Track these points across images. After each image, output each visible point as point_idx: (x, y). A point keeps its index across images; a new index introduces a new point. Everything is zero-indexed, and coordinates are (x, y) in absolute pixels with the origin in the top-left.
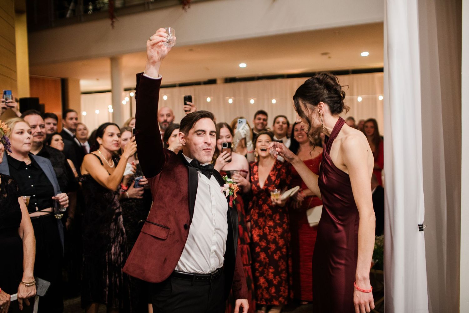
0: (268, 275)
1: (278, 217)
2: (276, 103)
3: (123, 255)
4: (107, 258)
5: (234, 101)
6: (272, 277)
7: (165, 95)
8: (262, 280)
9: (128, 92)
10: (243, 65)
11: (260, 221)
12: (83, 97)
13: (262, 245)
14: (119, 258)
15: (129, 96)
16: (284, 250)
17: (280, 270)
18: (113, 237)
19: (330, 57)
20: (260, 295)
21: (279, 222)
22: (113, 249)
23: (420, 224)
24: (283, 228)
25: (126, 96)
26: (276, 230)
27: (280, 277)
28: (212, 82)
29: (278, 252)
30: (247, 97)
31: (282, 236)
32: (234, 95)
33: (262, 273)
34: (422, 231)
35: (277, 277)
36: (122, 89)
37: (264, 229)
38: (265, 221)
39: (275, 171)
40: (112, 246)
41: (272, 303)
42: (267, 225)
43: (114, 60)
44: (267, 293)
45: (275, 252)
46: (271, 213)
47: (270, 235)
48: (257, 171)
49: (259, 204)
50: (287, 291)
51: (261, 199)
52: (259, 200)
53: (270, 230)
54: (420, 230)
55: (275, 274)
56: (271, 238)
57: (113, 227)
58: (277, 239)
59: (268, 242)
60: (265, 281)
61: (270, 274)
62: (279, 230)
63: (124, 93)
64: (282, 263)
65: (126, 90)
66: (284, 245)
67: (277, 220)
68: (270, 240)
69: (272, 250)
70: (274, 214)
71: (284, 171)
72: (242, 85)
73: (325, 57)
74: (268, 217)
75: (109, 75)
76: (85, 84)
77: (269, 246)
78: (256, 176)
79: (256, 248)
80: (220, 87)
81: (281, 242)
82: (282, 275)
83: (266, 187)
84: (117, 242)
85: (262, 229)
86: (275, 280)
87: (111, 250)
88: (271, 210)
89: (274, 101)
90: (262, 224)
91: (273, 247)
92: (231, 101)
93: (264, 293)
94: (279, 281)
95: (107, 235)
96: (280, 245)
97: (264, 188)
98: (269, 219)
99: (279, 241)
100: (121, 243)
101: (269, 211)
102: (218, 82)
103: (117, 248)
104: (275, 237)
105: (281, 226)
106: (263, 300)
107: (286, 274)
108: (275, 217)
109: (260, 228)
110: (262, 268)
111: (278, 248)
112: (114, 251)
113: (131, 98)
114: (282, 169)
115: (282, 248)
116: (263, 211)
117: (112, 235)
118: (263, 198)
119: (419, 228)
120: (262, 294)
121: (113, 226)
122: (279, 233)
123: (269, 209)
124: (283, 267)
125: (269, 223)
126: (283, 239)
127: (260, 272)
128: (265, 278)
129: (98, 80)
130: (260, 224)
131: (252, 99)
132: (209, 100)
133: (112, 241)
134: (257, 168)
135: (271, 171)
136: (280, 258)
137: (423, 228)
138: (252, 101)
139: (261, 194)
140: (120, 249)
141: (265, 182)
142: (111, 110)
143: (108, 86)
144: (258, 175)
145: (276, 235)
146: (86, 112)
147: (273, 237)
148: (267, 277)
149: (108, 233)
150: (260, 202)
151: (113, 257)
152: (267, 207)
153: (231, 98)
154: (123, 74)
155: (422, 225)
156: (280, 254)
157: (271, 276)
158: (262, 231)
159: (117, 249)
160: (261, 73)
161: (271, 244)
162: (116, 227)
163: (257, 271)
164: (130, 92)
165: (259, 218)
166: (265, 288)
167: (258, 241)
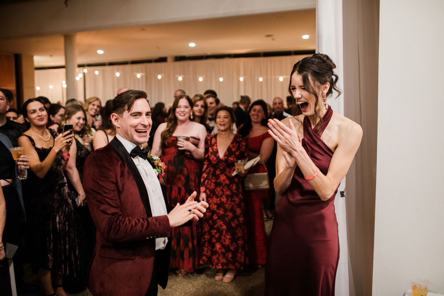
0: (225, 241)
1: (234, 188)
2: (223, 81)
3: (68, 225)
4: (51, 227)
5: (183, 78)
6: (229, 243)
7: (118, 72)
8: (218, 246)
9: (81, 68)
10: (192, 45)
11: (217, 190)
12: (37, 72)
13: (219, 213)
14: (64, 227)
15: (83, 73)
16: (241, 219)
17: (236, 237)
18: (57, 207)
19: (273, 39)
20: (216, 261)
21: (236, 192)
22: (58, 218)
23: (341, 191)
24: (240, 198)
25: (79, 73)
26: (233, 199)
27: (237, 244)
28: (163, 60)
29: (236, 220)
30: (196, 75)
31: (239, 206)
32: (183, 73)
33: (219, 240)
34: (343, 197)
35: (234, 243)
36: (76, 66)
37: (222, 198)
38: (222, 190)
39: (235, 143)
40: (56, 216)
41: (228, 267)
42: (225, 194)
43: (68, 38)
44: (223, 257)
45: (232, 220)
46: (228, 183)
47: (227, 203)
48: (216, 143)
49: (217, 174)
50: (243, 257)
51: (219, 170)
52: (216, 170)
53: (227, 199)
54: (341, 196)
55: (233, 240)
56: (228, 207)
57: (57, 198)
58: (235, 208)
59: (226, 210)
60: (221, 247)
61: (227, 240)
62: (237, 200)
63: (78, 70)
64: (239, 231)
65: (80, 66)
66: (241, 214)
67: (234, 189)
68: (228, 208)
69: (230, 218)
70: (231, 184)
71: (244, 144)
72: (192, 63)
73: (269, 39)
74: (225, 187)
75: (63, 52)
76: (39, 60)
77: (226, 214)
78: (215, 147)
79: (214, 216)
80: (170, 65)
81: (238, 211)
82: (238, 242)
83: (226, 157)
84: (61, 212)
85: (219, 198)
86: (232, 247)
87: (56, 219)
88: (228, 180)
89: (221, 79)
90: (219, 193)
91: (230, 214)
92: (180, 79)
93: (220, 258)
94: (235, 247)
95: (51, 204)
96: (237, 214)
97: (223, 159)
98: (227, 188)
99: (236, 209)
100: (66, 213)
101: (226, 181)
102: (169, 60)
103: (62, 217)
104: (233, 206)
105: (237, 196)
106: (219, 264)
107: (243, 241)
108: (232, 187)
109: (217, 197)
110: (218, 234)
111: (235, 217)
112: (59, 220)
113: (84, 74)
114: (242, 142)
115: (239, 217)
116: (221, 181)
117: (56, 205)
118: (221, 168)
119: (341, 194)
120: (218, 259)
121: (56, 196)
122: (236, 203)
123: (226, 179)
124: (240, 235)
125: (227, 192)
126: (240, 209)
127: (216, 238)
128: (221, 244)
129: (51, 56)
130: (217, 193)
131: (201, 77)
132: (159, 77)
133: (56, 210)
134: (215, 140)
135: (231, 143)
136: (237, 225)
137: (343, 194)
138: (201, 79)
139: (220, 164)
140: (65, 219)
141: (225, 153)
142: (65, 86)
143: (62, 63)
144: (217, 146)
145: (233, 204)
146: (39, 87)
147: (230, 205)
148: (224, 243)
149: (51, 203)
150: (218, 172)
151: (58, 226)
152: (225, 177)
153: (180, 76)
154: (77, 51)
155: (343, 192)
156: (237, 223)
157: (227, 242)
158: (219, 200)
159: (62, 219)
160: (209, 53)
161: (229, 212)
162: (59, 198)
163: (214, 238)
164: (84, 69)
165: (216, 187)
166: (222, 253)
167: (215, 209)
